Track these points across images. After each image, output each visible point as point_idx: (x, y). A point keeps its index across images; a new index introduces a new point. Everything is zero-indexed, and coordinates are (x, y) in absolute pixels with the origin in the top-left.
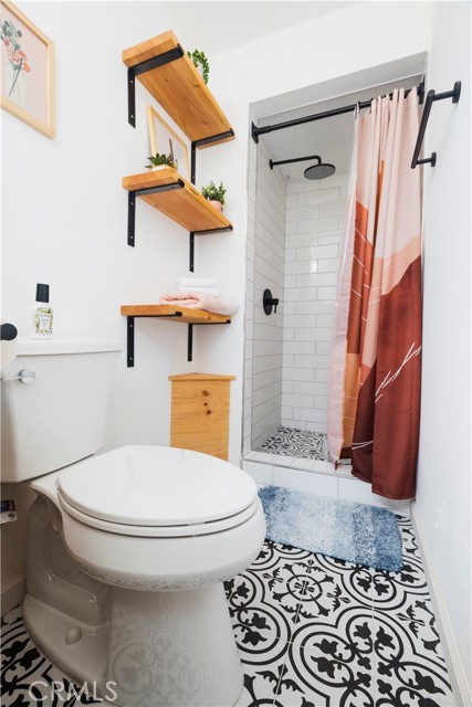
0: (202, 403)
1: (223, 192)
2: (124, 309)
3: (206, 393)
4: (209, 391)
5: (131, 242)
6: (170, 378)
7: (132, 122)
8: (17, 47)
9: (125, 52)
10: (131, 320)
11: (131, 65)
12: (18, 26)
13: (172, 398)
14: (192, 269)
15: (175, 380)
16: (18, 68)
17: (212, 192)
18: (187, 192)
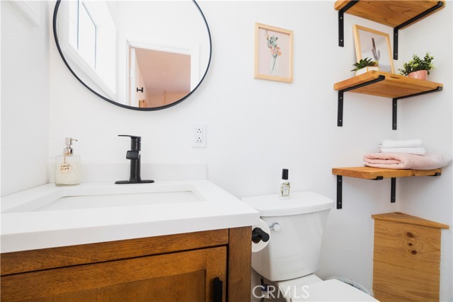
0: (406, 242)
1: (430, 61)
2: (334, 171)
3: (410, 235)
4: (414, 233)
5: (340, 124)
6: (373, 216)
7: (341, 44)
8: (275, 46)
9: (336, 3)
10: (339, 178)
11: (340, 8)
12: (276, 35)
13: (375, 232)
14: (394, 127)
15: (378, 218)
16: (276, 56)
17: (416, 65)
18: (388, 81)
